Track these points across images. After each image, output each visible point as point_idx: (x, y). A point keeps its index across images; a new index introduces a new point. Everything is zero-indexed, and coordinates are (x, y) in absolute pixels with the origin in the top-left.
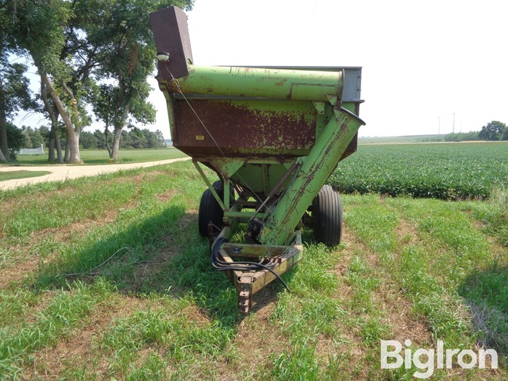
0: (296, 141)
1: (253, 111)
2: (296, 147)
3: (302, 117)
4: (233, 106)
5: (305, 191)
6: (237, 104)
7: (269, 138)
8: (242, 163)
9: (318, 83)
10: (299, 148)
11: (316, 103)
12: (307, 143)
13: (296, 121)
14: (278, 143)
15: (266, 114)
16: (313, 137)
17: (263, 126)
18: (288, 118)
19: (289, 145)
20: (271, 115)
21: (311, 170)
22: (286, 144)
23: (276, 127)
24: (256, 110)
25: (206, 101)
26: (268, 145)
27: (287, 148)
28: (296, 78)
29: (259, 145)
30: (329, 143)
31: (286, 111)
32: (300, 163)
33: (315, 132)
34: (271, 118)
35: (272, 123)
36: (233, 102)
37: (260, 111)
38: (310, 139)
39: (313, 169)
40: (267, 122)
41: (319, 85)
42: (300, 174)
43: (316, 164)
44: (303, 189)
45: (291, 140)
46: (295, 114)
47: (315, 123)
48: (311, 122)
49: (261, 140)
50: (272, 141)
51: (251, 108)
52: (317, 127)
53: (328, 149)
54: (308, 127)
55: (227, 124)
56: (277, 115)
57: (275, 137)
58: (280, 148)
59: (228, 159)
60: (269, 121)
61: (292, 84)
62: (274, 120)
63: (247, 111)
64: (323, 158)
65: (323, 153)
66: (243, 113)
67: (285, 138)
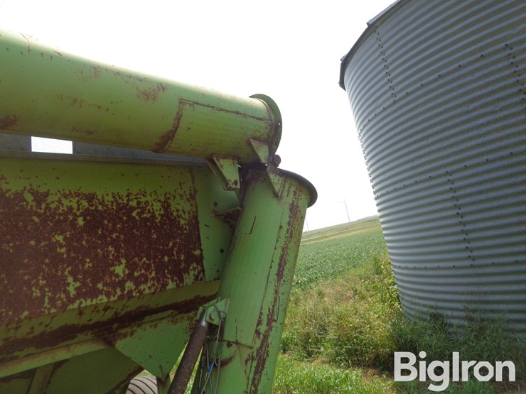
0: (160, 268)
2: (165, 285)
3: (166, 205)
7: (85, 273)
10: (171, 285)
12: (186, 270)
13: (153, 216)
14: (114, 285)
15: (66, 202)
16: (197, 253)
17: (60, 238)
18: (133, 209)
19: (145, 282)
20: (85, 204)
21: (258, 332)
22: (137, 282)
23: (103, 237)
24: (35, 194)
26: (85, 296)
27: (140, 292)
29: (52, 301)
30: (279, 252)
31: (123, 193)
32: (216, 322)
33: (199, 238)
34: (84, 215)
37: (46, 194)
38: (191, 259)
39: (263, 328)
40: (73, 224)
42: (226, 353)
43: (266, 312)
45: (148, 268)
46: (149, 198)
47: (196, 218)
48: (186, 216)
49: (57, 284)
50: (95, 282)
52: (201, 226)
53: (280, 265)
54: (181, 228)
56: (102, 203)
57: (103, 267)
58: (121, 297)
60: (81, 222)
62: (95, 219)
64: (276, 292)
65: (273, 277)
67: (131, 266)
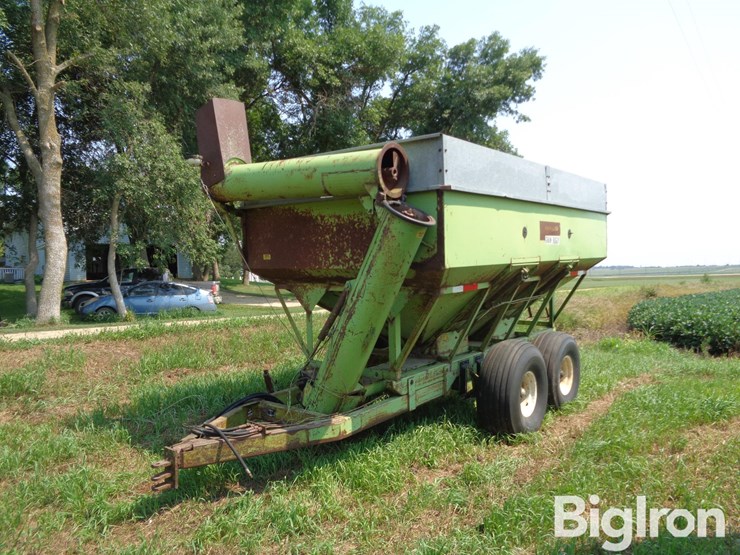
1: (317, 218)
4: (297, 213)
5: (346, 331)
6: (301, 209)
7: (336, 254)
8: (323, 291)
9: (350, 169)
11: (363, 198)
14: (345, 261)
15: (330, 220)
17: (328, 237)
18: (355, 223)
20: (337, 220)
21: (352, 300)
23: (343, 237)
24: (321, 216)
25: (270, 208)
26: (335, 264)
27: (356, 268)
28: (326, 166)
29: (325, 264)
30: (371, 258)
31: (352, 214)
32: (349, 290)
34: (337, 225)
35: (340, 230)
36: (297, 207)
37: (324, 217)
39: (354, 299)
40: (332, 231)
41: (353, 171)
43: (357, 290)
44: (344, 328)
49: (327, 257)
50: (339, 259)
51: (315, 213)
53: (370, 267)
55: (291, 236)
56: (343, 220)
57: (342, 252)
59: (309, 286)
60: (335, 229)
61: (323, 175)
62: (340, 228)
63: (311, 217)
64: (365, 282)
65: (365, 272)
66: (306, 221)
67: (353, 254)
